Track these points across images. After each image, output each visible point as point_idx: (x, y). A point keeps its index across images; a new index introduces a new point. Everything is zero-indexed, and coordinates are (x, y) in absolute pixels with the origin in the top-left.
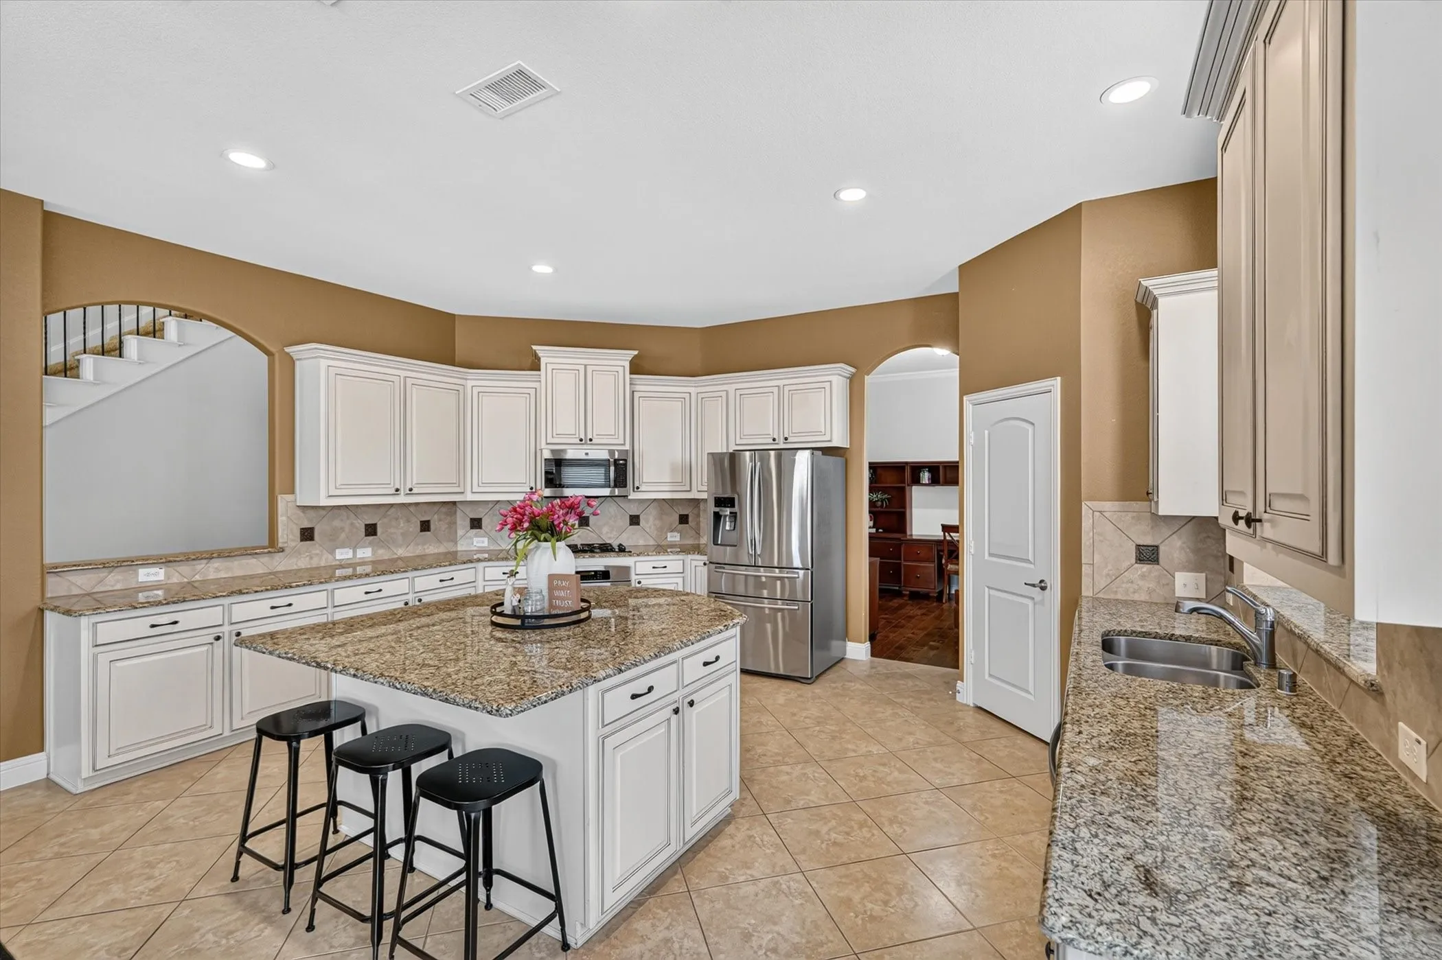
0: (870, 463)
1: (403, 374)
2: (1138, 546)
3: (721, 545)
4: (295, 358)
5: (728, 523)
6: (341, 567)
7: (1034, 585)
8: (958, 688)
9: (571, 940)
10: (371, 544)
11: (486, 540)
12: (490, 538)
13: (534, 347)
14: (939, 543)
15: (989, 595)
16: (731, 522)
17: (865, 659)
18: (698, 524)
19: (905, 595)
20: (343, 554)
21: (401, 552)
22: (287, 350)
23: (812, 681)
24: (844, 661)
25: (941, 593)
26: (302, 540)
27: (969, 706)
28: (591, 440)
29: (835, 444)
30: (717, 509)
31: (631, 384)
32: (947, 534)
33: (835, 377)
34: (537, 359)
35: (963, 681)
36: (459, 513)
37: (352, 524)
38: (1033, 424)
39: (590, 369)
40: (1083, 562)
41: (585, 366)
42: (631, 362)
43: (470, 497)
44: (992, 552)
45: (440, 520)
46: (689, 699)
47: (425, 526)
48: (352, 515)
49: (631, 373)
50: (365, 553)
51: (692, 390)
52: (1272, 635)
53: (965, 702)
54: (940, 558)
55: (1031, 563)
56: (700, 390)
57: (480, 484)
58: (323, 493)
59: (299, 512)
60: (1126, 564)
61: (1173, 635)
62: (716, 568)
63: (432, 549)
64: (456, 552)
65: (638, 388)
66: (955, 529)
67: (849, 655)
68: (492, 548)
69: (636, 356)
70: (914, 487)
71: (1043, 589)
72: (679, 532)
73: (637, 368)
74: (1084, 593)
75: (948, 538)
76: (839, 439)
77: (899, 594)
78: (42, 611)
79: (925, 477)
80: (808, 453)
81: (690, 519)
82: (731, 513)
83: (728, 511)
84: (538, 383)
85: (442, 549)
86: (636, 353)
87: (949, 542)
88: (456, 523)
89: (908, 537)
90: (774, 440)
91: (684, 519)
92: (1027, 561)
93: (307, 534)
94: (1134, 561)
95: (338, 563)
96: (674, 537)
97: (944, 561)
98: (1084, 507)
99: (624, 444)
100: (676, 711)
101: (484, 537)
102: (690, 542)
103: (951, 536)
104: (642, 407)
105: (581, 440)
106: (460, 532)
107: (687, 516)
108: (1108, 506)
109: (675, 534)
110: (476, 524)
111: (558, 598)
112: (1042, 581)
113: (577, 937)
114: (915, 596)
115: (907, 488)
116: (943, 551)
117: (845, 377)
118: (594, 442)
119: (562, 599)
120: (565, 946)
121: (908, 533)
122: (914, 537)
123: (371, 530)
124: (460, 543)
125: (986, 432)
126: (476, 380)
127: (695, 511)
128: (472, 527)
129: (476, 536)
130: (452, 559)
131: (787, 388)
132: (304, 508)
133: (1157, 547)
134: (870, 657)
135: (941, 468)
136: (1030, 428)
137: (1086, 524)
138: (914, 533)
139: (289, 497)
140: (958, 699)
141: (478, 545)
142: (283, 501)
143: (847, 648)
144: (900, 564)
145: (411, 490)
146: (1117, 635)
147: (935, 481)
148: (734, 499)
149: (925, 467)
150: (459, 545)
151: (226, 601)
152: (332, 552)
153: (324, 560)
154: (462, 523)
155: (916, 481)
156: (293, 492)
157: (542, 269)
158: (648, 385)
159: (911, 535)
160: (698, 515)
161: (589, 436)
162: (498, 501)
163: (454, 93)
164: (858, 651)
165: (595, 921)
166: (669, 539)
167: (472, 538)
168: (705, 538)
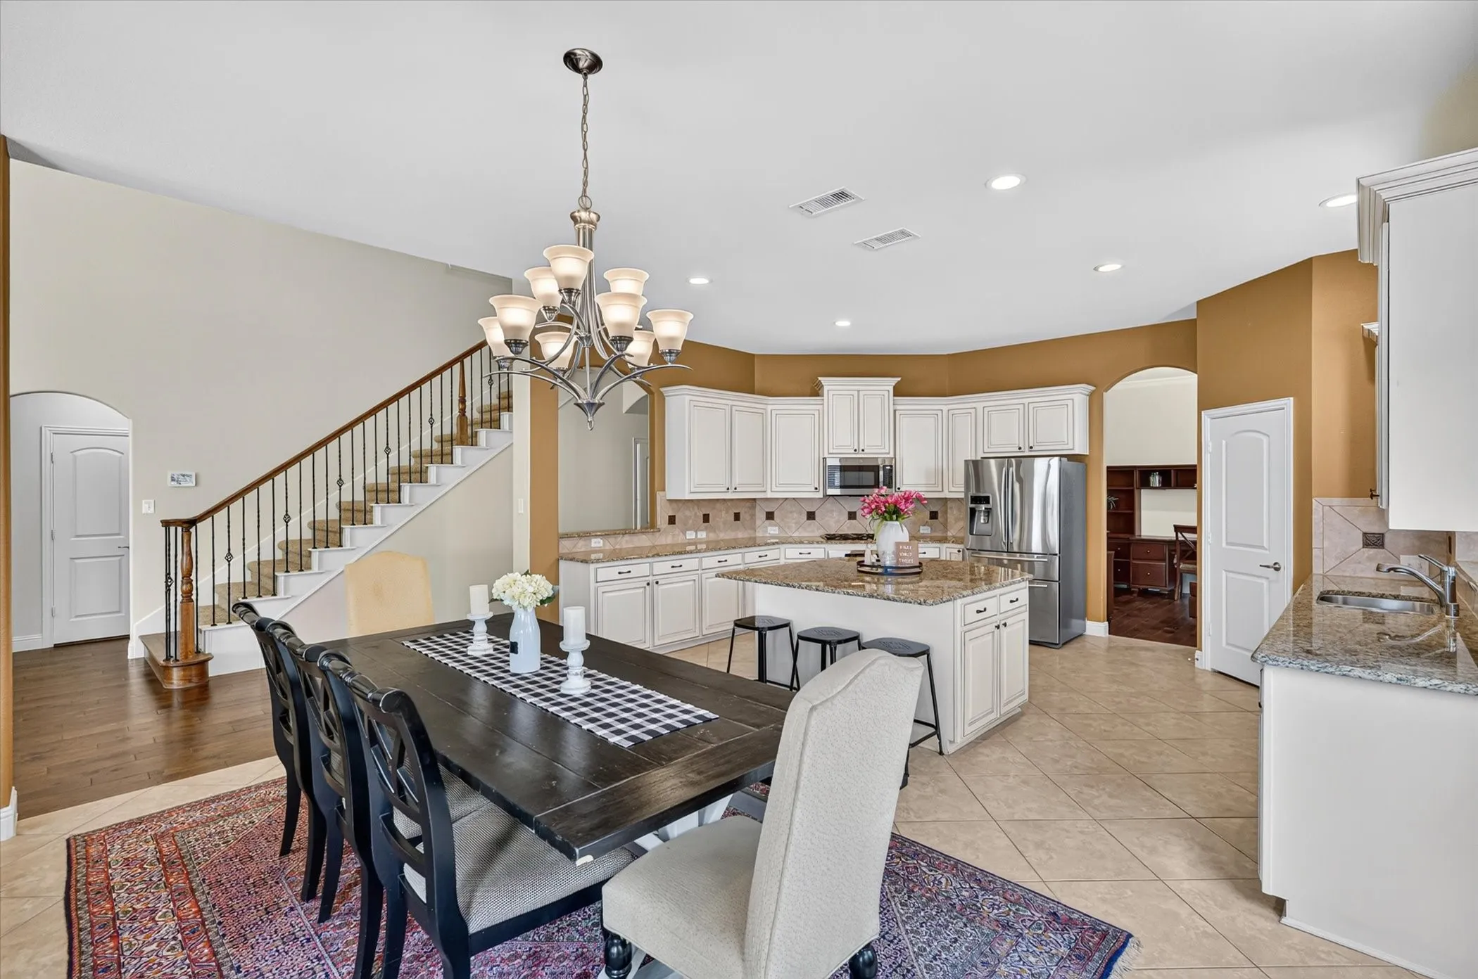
0: (1108, 467)
1: (730, 403)
2: (1365, 534)
3: (976, 535)
4: (665, 395)
5: (982, 518)
6: (690, 544)
7: (1268, 567)
8: (1196, 657)
9: (944, 751)
10: (706, 529)
11: (777, 529)
12: (780, 527)
13: (820, 378)
14: (1169, 543)
15: (1227, 577)
16: (985, 516)
17: (1104, 636)
18: (946, 519)
19: (1133, 592)
20: (691, 535)
21: (722, 536)
22: (662, 390)
23: (1057, 647)
24: (1083, 637)
25: (1172, 592)
26: (669, 524)
27: (1207, 671)
28: (863, 450)
29: (1076, 452)
30: (973, 506)
31: (894, 404)
32: (1179, 535)
33: (1077, 395)
34: (820, 386)
35: (1201, 650)
36: (758, 508)
37: (696, 514)
38: (1268, 436)
39: (861, 393)
40: (1313, 546)
41: (859, 391)
42: (894, 387)
43: (769, 495)
44: (1229, 541)
45: (745, 512)
46: (1003, 622)
47: (737, 517)
48: (696, 508)
49: (894, 396)
50: (702, 535)
51: (945, 408)
52: (1453, 586)
53: (1203, 668)
54: (1171, 558)
55: (1266, 549)
56: (950, 407)
57: (777, 485)
58: (687, 491)
59: (668, 504)
60: (1354, 549)
61: (1384, 594)
62: (973, 553)
63: (741, 535)
64: (755, 538)
65: (898, 407)
66: (1193, 530)
67: (1088, 632)
68: (781, 535)
69: (899, 382)
70: (1142, 490)
71: (1277, 569)
72: (931, 526)
73: (898, 392)
74: (1314, 571)
75: (1181, 538)
76: (1081, 448)
77: (1128, 591)
78: (558, 560)
79: (1156, 480)
80: (1057, 459)
81: (940, 515)
82: (985, 508)
83: (983, 507)
84: (821, 406)
85: (746, 535)
86: (899, 379)
87: (1181, 542)
88: (756, 515)
89: (1137, 537)
90: (1020, 448)
91: (934, 515)
92: (1262, 547)
93: (672, 520)
94: (1361, 546)
95: (687, 541)
96: (925, 530)
97: (1175, 561)
98: (1313, 500)
99: (889, 453)
100: (998, 627)
101: (776, 526)
102: (939, 534)
103: (1184, 537)
104: (903, 423)
105: (855, 450)
106: (758, 522)
107: (936, 512)
108: (1336, 501)
109: (927, 527)
110: (770, 516)
111: (902, 557)
112: (1275, 564)
113: (949, 749)
114: (1144, 594)
115: (1136, 492)
116: (1175, 551)
117: (1085, 394)
118: (866, 451)
119: (904, 557)
120: (941, 753)
121: (1137, 534)
122: (1142, 537)
123: (706, 518)
124: (758, 530)
125: (1224, 442)
126: (776, 405)
127: (947, 510)
128: (767, 519)
129: (770, 525)
130: (752, 543)
131: (1031, 406)
132: (671, 501)
133: (1383, 534)
134: (1107, 634)
135: (1172, 471)
136: (1265, 439)
137: (1316, 517)
138: (1142, 534)
139: (661, 493)
140: (1196, 666)
141: (771, 532)
142: (659, 495)
143: (1087, 627)
144: (1129, 563)
145: (736, 489)
146: (1335, 594)
147: (1166, 484)
148: (988, 497)
149: (1155, 471)
150: (757, 532)
151: (650, 560)
152: (685, 534)
153: (680, 539)
154: (761, 516)
155: (1145, 484)
156: (664, 490)
157: (843, 323)
158: (907, 404)
159: (1140, 536)
161: (861, 448)
162: (786, 499)
163: (853, 243)
164: (1097, 629)
165: (960, 741)
166: (921, 532)
167: (767, 527)
168: (952, 531)
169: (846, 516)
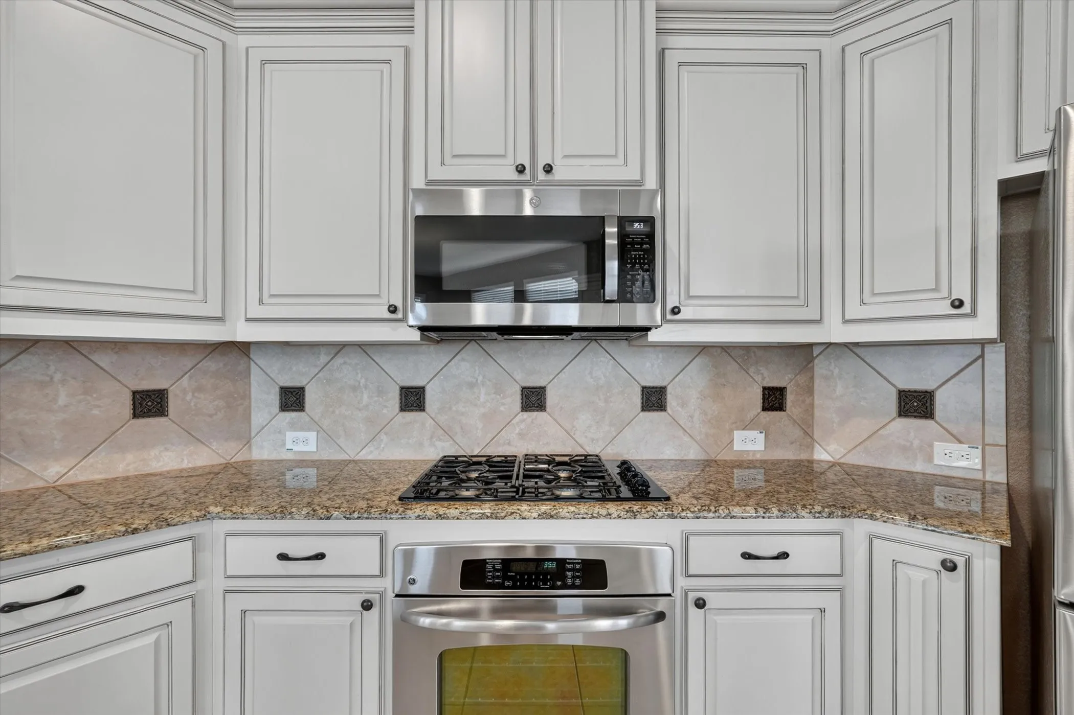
11: (312, 436)
12: (320, 430)
18: (810, 410)
28: (546, 170)
36: (256, 375)
64: (248, 463)
72: (763, 429)
81: (790, 398)
88: (246, 396)
91: (773, 399)
96: (750, 442)
101: (309, 430)
102: (789, 454)
106: (258, 418)
107: (781, 391)
109: (754, 434)
110: (292, 399)
124: (256, 441)
127: (802, 379)
128: (285, 407)
129: (293, 427)
141: (296, 448)
150: (254, 448)
154: (263, 397)
160: (810, 391)
161: (542, 160)
166: (737, 446)
167: (280, 432)
168: (832, 447)
169: (516, 400)
